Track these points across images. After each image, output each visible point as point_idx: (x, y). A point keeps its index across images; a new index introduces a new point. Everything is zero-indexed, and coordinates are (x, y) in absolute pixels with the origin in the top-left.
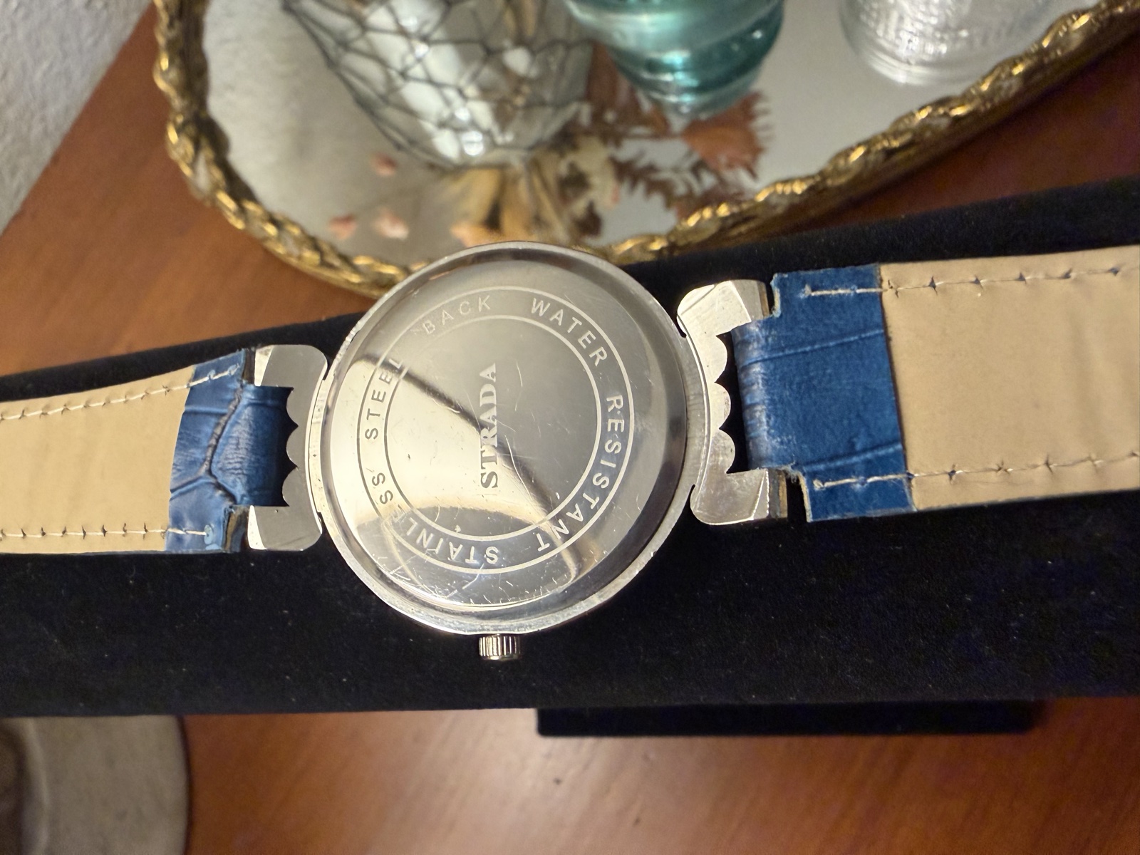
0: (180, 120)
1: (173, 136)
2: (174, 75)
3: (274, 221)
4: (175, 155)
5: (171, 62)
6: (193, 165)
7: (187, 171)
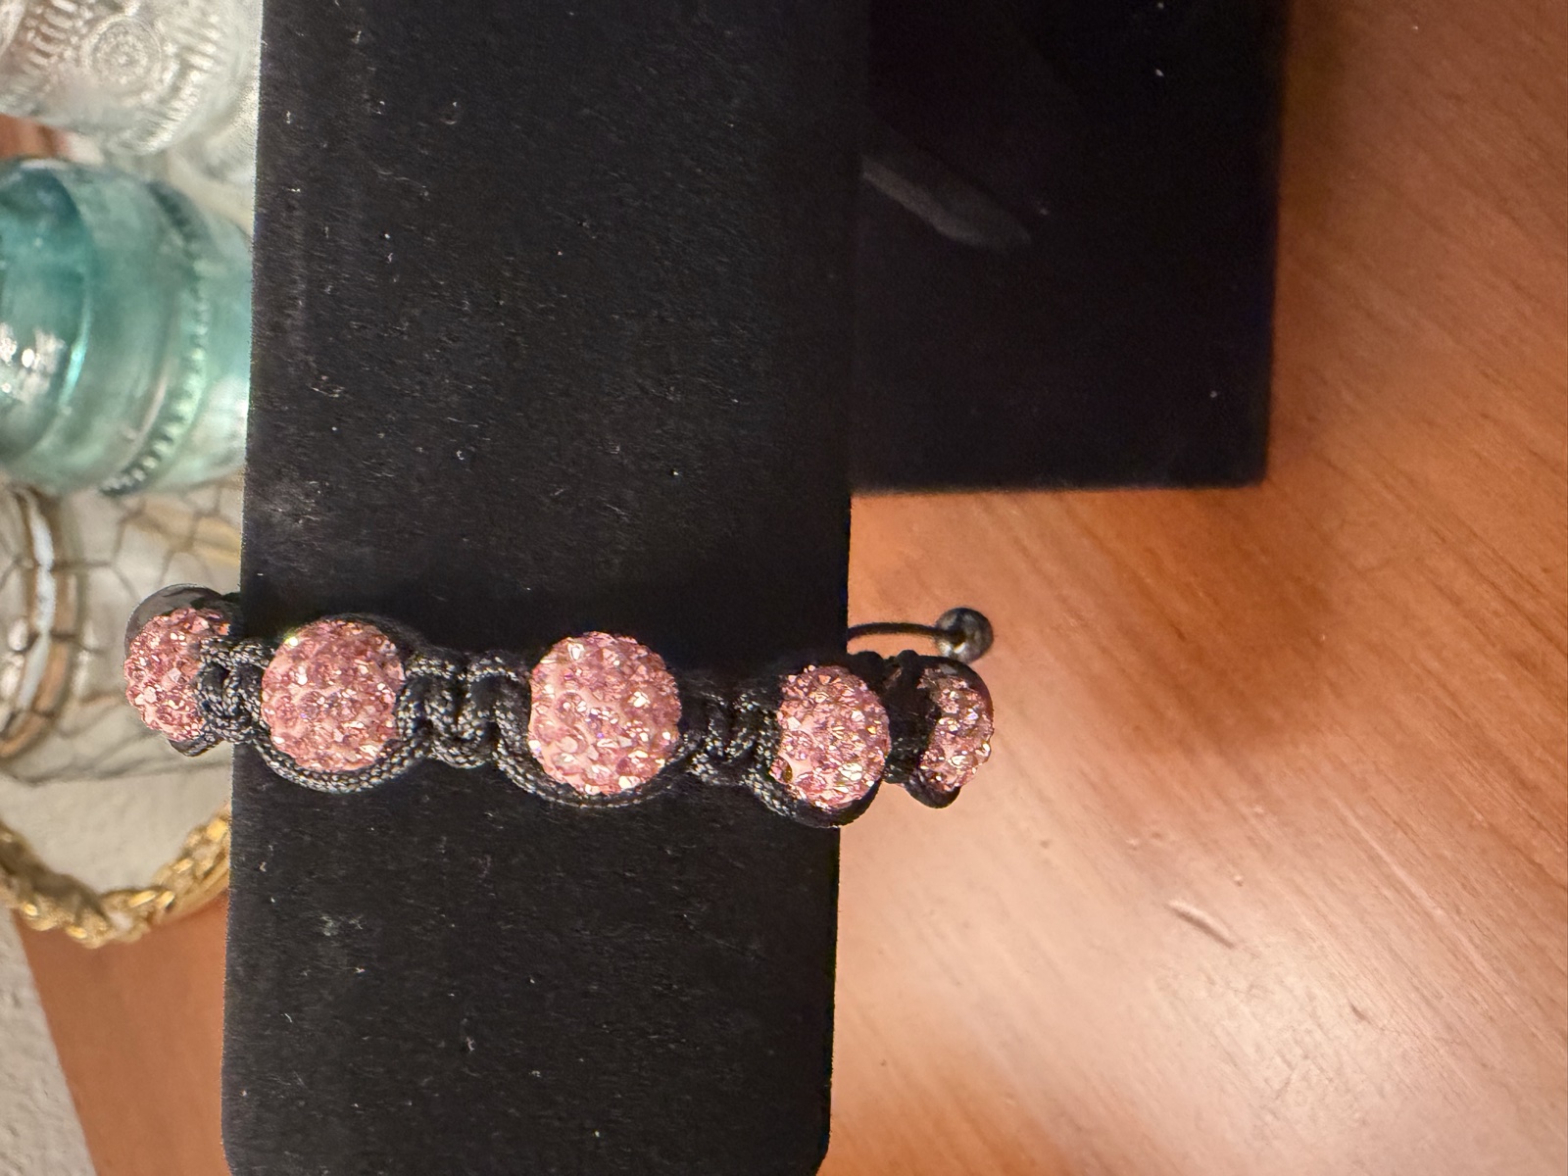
0: (72, 919)
1: (79, 934)
2: (44, 903)
3: (180, 860)
4: (97, 942)
5: (33, 902)
6: (111, 925)
7: (112, 935)
